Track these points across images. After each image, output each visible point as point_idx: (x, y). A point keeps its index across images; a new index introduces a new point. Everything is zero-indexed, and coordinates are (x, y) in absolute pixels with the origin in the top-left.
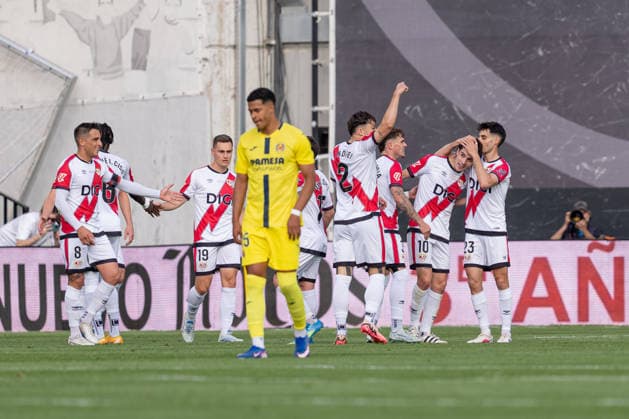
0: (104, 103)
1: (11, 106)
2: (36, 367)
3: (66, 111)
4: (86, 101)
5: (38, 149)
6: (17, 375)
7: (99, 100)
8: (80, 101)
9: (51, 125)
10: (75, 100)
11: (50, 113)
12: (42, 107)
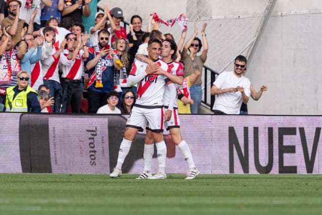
0: (296, 14)
1: (231, 16)
2: (251, 201)
3: (270, 20)
4: (283, 13)
5: (250, 45)
6: (238, 207)
7: (292, 13)
8: (279, 14)
9: (259, 30)
10: (277, 12)
11: (259, 21)
12: (253, 17)
